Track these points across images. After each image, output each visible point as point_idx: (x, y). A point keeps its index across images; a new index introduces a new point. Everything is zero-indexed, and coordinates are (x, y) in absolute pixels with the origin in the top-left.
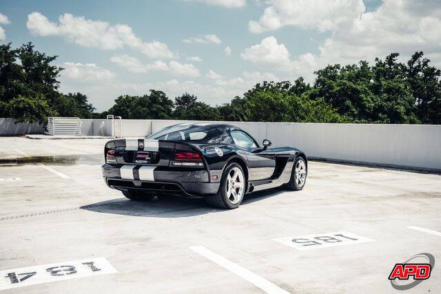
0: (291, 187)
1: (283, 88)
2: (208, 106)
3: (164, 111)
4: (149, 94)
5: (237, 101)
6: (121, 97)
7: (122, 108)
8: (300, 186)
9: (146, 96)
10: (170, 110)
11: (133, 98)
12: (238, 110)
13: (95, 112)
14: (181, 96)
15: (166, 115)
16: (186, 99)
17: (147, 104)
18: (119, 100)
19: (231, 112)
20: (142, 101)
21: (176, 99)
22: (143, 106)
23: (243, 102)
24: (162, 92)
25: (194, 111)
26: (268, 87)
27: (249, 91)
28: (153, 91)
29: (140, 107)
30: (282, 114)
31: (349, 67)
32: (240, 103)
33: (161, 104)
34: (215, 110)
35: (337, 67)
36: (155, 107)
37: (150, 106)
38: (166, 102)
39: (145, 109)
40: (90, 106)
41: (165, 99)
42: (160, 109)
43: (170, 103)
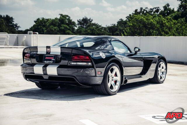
0: (155, 81)
1: (154, 12)
2: (100, 26)
3: (69, 29)
4: (59, 17)
5: (121, 23)
6: (38, 19)
7: (39, 27)
8: (162, 80)
9: (56, 19)
10: (74, 29)
11: (48, 20)
12: (121, 28)
13: (19, 29)
14: (82, 19)
15: (71, 32)
16: (85, 21)
17: (57, 24)
18: (38, 21)
19: (116, 30)
20: (53, 22)
21: (78, 21)
22: (55, 25)
23: (125, 23)
24: (67, 16)
25: (91, 29)
26: (143, 12)
27: (130, 15)
28: (61, 15)
29: (52, 26)
30: (151, 31)
32: (123, 23)
33: (67, 24)
34: (105, 28)
36: (63, 26)
37: (59, 26)
38: (71, 23)
39: (55, 28)
40: (16, 25)
41: (70, 21)
42: (66, 28)
43: (74, 23)
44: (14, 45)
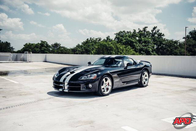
1: (98, 41)
2: (66, 48)
3: (47, 50)
4: (40, 42)
5: (78, 46)
6: (26, 44)
7: (27, 49)
9: (38, 43)
10: (49, 50)
11: (32, 44)
12: (80, 50)
13: (14, 50)
14: (54, 44)
15: (48, 52)
16: (56, 45)
17: (39, 47)
19: (77, 51)
20: (36, 46)
21: (52, 45)
22: (37, 48)
23: (82, 46)
24: (46, 42)
25: (60, 50)
26: (92, 40)
27: (84, 42)
28: (42, 41)
29: (36, 48)
31: (128, 32)
32: (80, 47)
33: (45, 47)
34: (69, 50)
35: (124, 31)
36: (43, 48)
37: (40, 48)
39: (38, 49)
40: (12, 48)
41: (47, 45)
42: (45, 49)
43: (49, 46)
44: (15, 61)
